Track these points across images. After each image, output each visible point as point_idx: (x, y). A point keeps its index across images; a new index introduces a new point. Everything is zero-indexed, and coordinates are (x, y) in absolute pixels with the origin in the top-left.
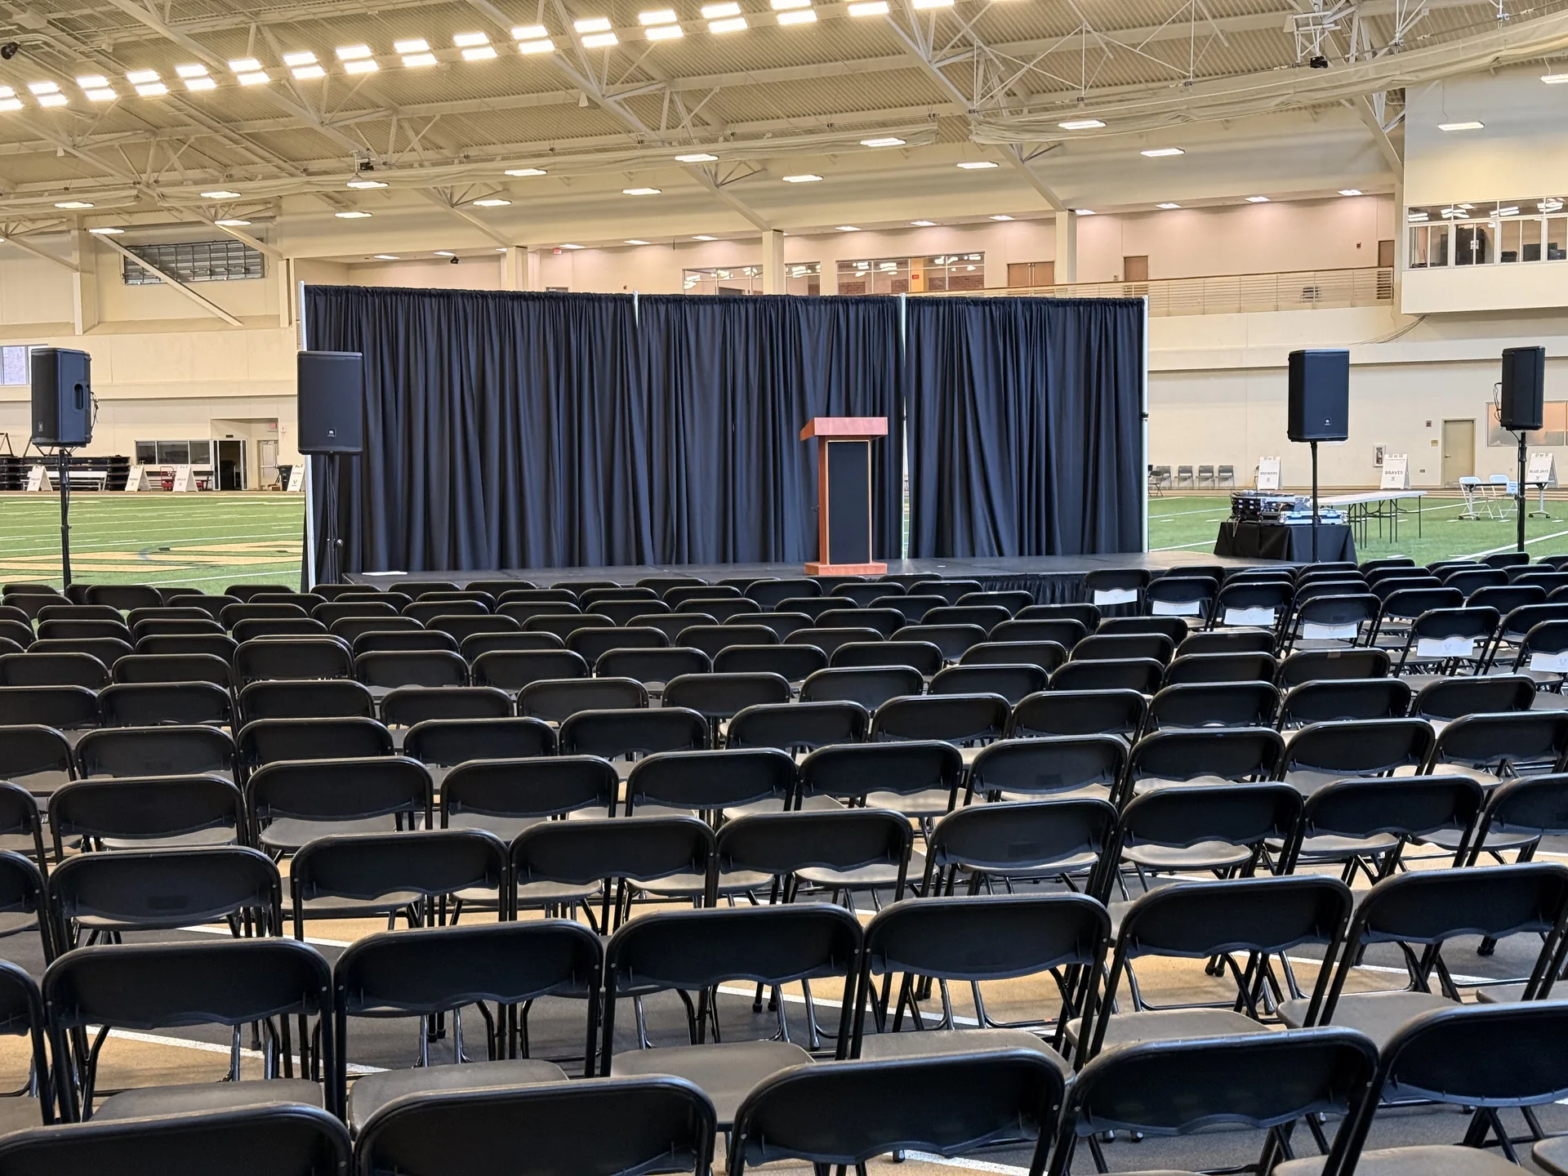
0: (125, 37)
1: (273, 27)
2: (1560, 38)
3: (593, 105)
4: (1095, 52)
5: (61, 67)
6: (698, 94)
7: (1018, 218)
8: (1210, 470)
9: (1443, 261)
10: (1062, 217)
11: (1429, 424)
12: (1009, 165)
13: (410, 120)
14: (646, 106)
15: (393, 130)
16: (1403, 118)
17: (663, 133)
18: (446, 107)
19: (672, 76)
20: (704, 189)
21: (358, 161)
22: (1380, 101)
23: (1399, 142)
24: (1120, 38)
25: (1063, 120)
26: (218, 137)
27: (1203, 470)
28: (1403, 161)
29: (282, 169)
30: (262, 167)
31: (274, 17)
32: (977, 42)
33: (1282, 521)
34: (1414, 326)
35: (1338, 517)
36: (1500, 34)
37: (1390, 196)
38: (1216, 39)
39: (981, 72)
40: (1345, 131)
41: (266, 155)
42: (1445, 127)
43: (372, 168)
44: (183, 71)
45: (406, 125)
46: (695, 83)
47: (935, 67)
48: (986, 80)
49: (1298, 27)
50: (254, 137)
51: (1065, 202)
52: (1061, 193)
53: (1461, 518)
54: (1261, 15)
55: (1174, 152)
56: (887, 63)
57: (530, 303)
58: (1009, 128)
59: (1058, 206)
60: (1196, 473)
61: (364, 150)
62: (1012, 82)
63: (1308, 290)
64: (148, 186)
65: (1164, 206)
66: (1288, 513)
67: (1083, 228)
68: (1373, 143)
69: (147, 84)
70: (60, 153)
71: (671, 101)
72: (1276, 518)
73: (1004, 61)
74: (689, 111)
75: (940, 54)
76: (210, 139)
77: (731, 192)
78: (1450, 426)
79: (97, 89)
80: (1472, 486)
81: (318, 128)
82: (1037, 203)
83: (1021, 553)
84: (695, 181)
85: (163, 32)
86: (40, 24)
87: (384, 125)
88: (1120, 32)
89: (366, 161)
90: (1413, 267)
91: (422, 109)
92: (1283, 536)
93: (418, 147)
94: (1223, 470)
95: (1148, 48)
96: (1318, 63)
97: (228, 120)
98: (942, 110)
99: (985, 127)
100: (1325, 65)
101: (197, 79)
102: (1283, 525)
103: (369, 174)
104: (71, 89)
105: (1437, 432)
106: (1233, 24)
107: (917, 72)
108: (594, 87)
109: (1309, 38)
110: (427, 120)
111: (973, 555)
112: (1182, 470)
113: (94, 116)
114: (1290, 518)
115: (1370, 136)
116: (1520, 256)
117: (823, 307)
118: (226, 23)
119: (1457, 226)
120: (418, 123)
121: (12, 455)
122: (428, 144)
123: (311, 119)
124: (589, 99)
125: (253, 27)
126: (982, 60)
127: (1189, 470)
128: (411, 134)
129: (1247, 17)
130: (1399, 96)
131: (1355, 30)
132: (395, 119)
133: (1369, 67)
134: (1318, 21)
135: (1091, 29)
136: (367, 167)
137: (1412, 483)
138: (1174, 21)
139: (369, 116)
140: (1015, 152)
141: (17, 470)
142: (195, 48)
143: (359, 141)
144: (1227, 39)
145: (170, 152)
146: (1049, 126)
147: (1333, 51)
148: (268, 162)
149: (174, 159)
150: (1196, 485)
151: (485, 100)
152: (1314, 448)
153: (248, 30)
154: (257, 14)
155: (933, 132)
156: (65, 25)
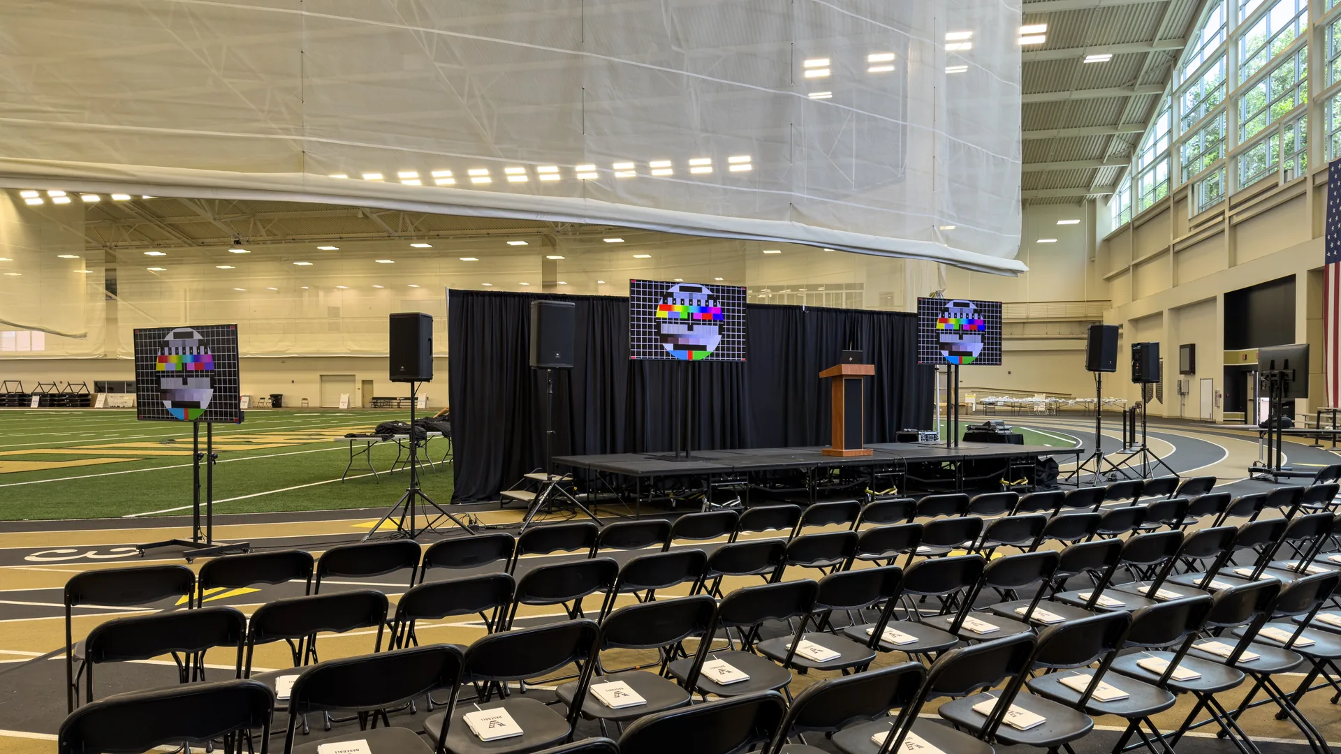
13: (260, 220)
15: (251, 225)
17: (400, 234)
18: (281, 215)
21: (233, 240)
26: (151, 224)
29: (185, 242)
30: (175, 241)
41: (178, 235)
43: (241, 243)
45: (258, 223)
50: (172, 225)
61: (236, 234)
64: (111, 248)
76: (147, 225)
81: (213, 221)
87: (247, 222)
89: (237, 239)
91: (268, 216)
93: (264, 234)
97: (158, 216)
103: (239, 246)
110: (270, 221)
120: (265, 222)
121: (23, 392)
122: (269, 233)
123: (209, 217)
124: (363, 213)
128: (261, 227)
132: (252, 220)
136: (238, 242)
139: (239, 217)
141: (25, 400)
143: (233, 229)
148: (179, 238)
151: (304, 212)
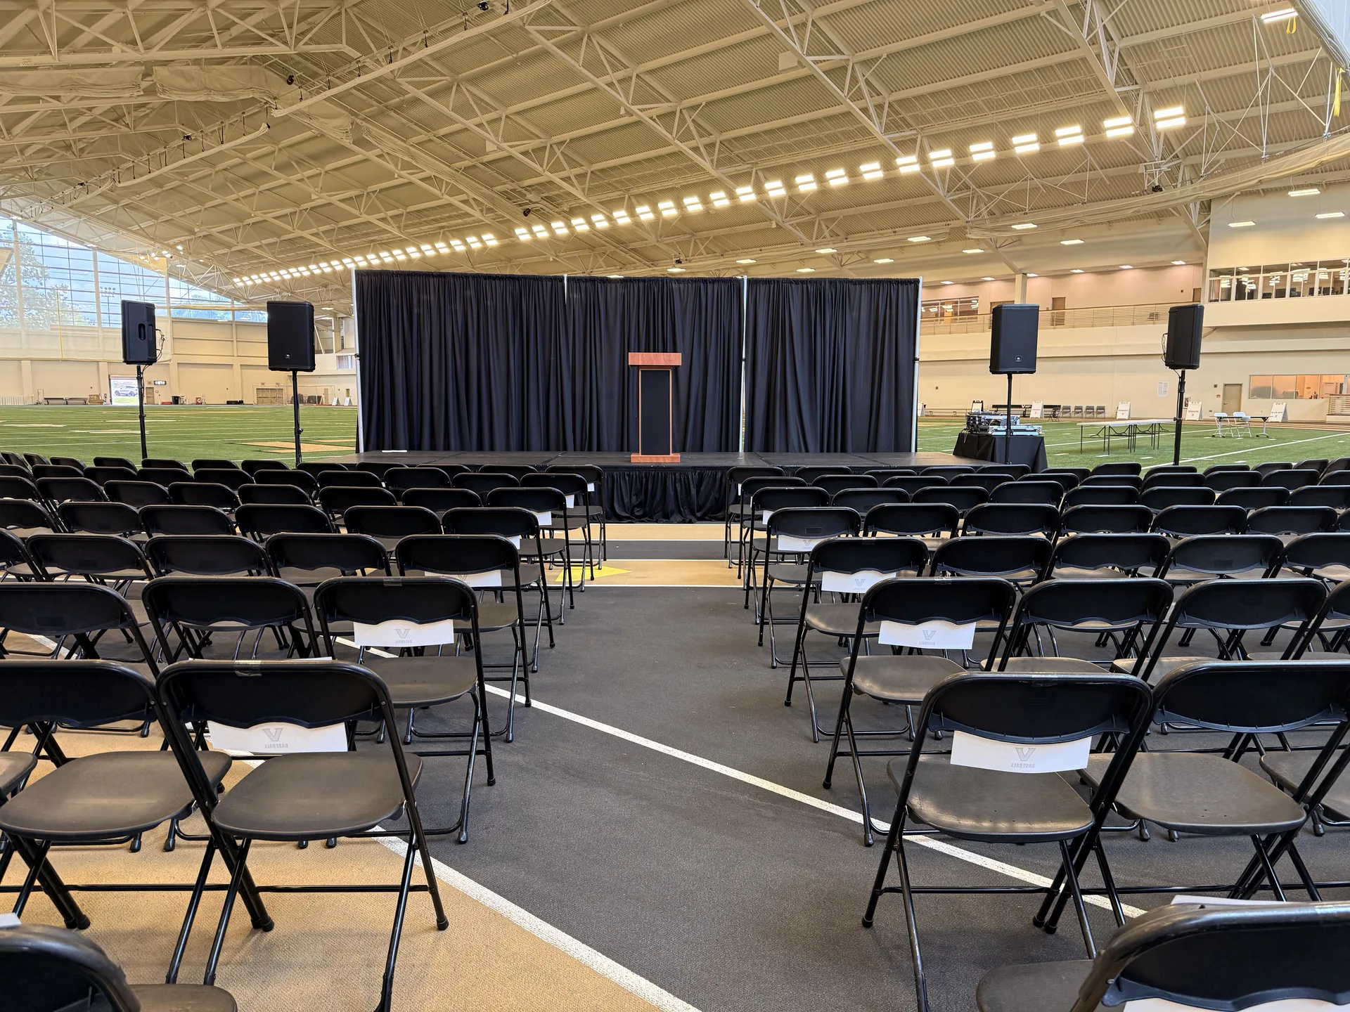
0: (573, 204)
1: (636, 196)
2: (1299, 167)
3: (779, 227)
4: (1035, 189)
5: (546, 219)
6: (833, 220)
7: (998, 279)
8: (1092, 408)
9: (1228, 299)
10: (1019, 277)
11: (1216, 386)
12: (990, 251)
13: (700, 239)
14: (807, 227)
15: (692, 244)
16: (1209, 221)
17: (814, 239)
18: (716, 232)
19: (821, 210)
20: (835, 268)
22: (1195, 210)
23: (1206, 235)
24: (1048, 181)
25: (1014, 224)
26: (618, 251)
27: (1088, 408)
28: (1207, 243)
31: (636, 191)
32: (972, 186)
33: (990, 433)
34: (1210, 333)
35: (1035, 431)
36: (1264, 166)
37: (1200, 265)
38: (1102, 179)
39: (975, 202)
40: (1174, 229)
42: (1232, 225)
43: (681, 262)
44: (595, 218)
45: (698, 242)
46: (830, 214)
47: (948, 200)
48: (977, 205)
49: (1146, 169)
50: (634, 250)
51: (1020, 270)
52: (1019, 265)
53: (1214, 436)
54: (1128, 166)
55: (1078, 242)
56: (926, 200)
57: (497, 281)
58: (987, 230)
59: (1017, 271)
60: (1084, 410)
61: (678, 254)
62: (991, 205)
63: (1152, 315)
65: (1074, 271)
66: (995, 427)
67: (1029, 282)
68: (1191, 236)
69: (580, 224)
70: (551, 260)
71: (819, 224)
72: (986, 430)
73: (988, 196)
74: (828, 228)
75: (949, 194)
76: (615, 252)
77: (850, 269)
78: (1227, 387)
79: (560, 228)
80: (1221, 418)
81: (657, 244)
82: (1005, 270)
83: (822, 451)
84: (831, 265)
85: (586, 201)
86: (538, 199)
87: (688, 242)
88: (1050, 179)
89: (679, 259)
90: (1211, 301)
91: (704, 234)
92: (990, 444)
93: (704, 251)
94: (1099, 408)
95: (1063, 185)
96: (1157, 189)
97: (622, 243)
98: (954, 224)
99: (974, 230)
100: (1161, 190)
101: (600, 221)
102: (991, 436)
103: (680, 265)
104: (549, 229)
105: (1220, 391)
106: (1112, 171)
107: (940, 203)
108: (779, 218)
109: (1152, 175)
110: (707, 238)
111: (788, 451)
112: (1077, 408)
113: (564, 242)
114: (996, 430)
115: (1189, 231)
116: (1274, 295)
117: (690, 285)
118: (615, 195)
119: (1238, 279)
120: (703, 240)
123: (652, 240)
124: (777, 224)
125: (627, 196)
126: (976, 196)
127: (1080, 408)
128: (700, 245)
129: (1120, 168)
130: (1206, 206)
131: (1181, 174)
132: (693, 239)
133: (1189, 188)
134: (1157, 166)
135: (1032, 177)
136: (679, 262)
137: (1204, 417)
138: (1076, 172)
139: (682, 238)
140: (993, 244)
142: (600, 208)
143: (676, 250)
144: (1109, 180)
145: (599, 258)
146: (1007, 228)
147: (1166, 180)
149: (601, 261)
150: (1073, 416)
151: (732, 228)
152: (1010, 378)
153: (624, 198)
154: (629, 190)
155: (946, 233)
156: (548, 199)
